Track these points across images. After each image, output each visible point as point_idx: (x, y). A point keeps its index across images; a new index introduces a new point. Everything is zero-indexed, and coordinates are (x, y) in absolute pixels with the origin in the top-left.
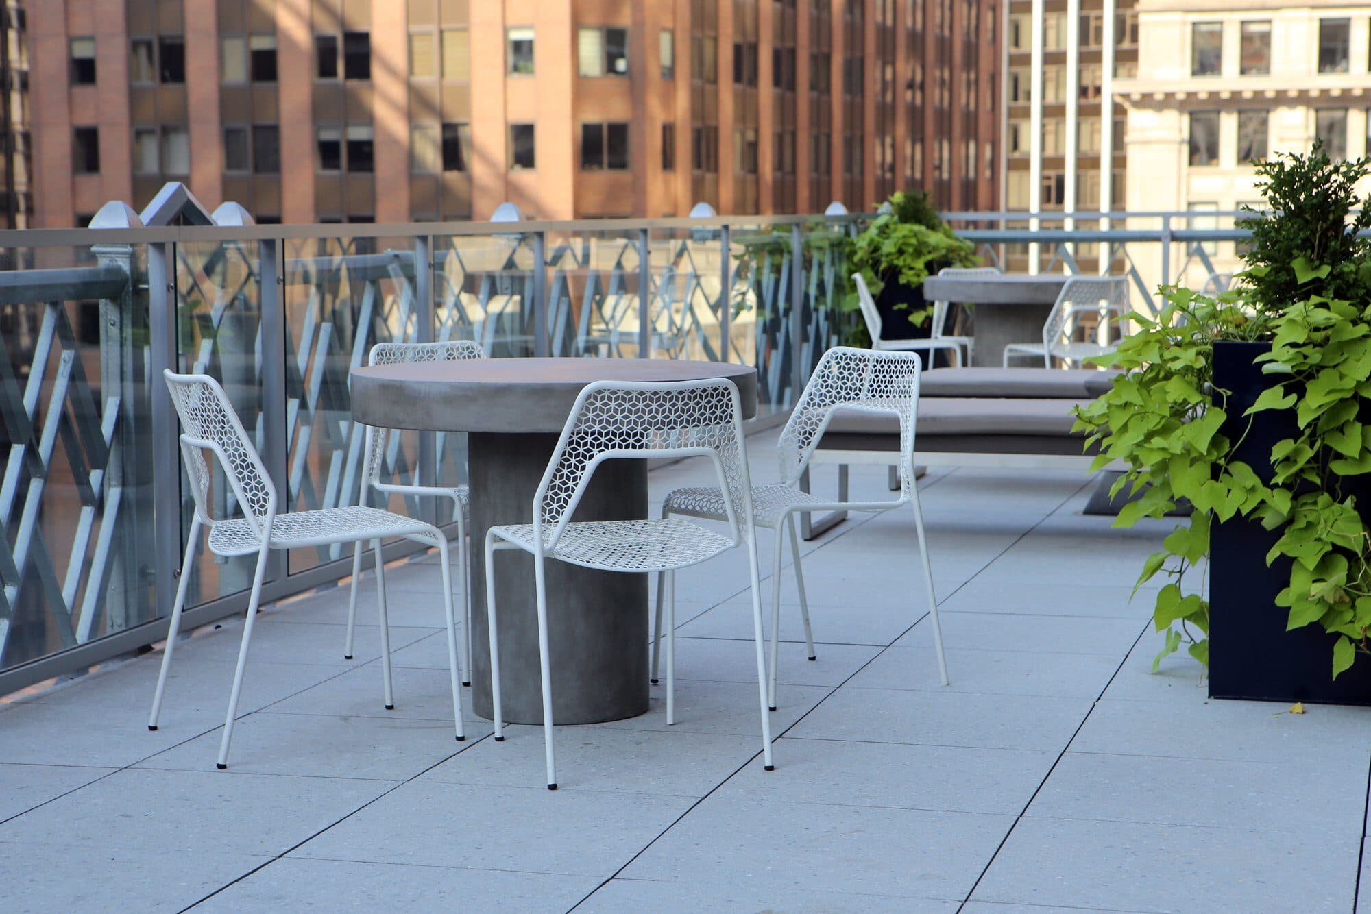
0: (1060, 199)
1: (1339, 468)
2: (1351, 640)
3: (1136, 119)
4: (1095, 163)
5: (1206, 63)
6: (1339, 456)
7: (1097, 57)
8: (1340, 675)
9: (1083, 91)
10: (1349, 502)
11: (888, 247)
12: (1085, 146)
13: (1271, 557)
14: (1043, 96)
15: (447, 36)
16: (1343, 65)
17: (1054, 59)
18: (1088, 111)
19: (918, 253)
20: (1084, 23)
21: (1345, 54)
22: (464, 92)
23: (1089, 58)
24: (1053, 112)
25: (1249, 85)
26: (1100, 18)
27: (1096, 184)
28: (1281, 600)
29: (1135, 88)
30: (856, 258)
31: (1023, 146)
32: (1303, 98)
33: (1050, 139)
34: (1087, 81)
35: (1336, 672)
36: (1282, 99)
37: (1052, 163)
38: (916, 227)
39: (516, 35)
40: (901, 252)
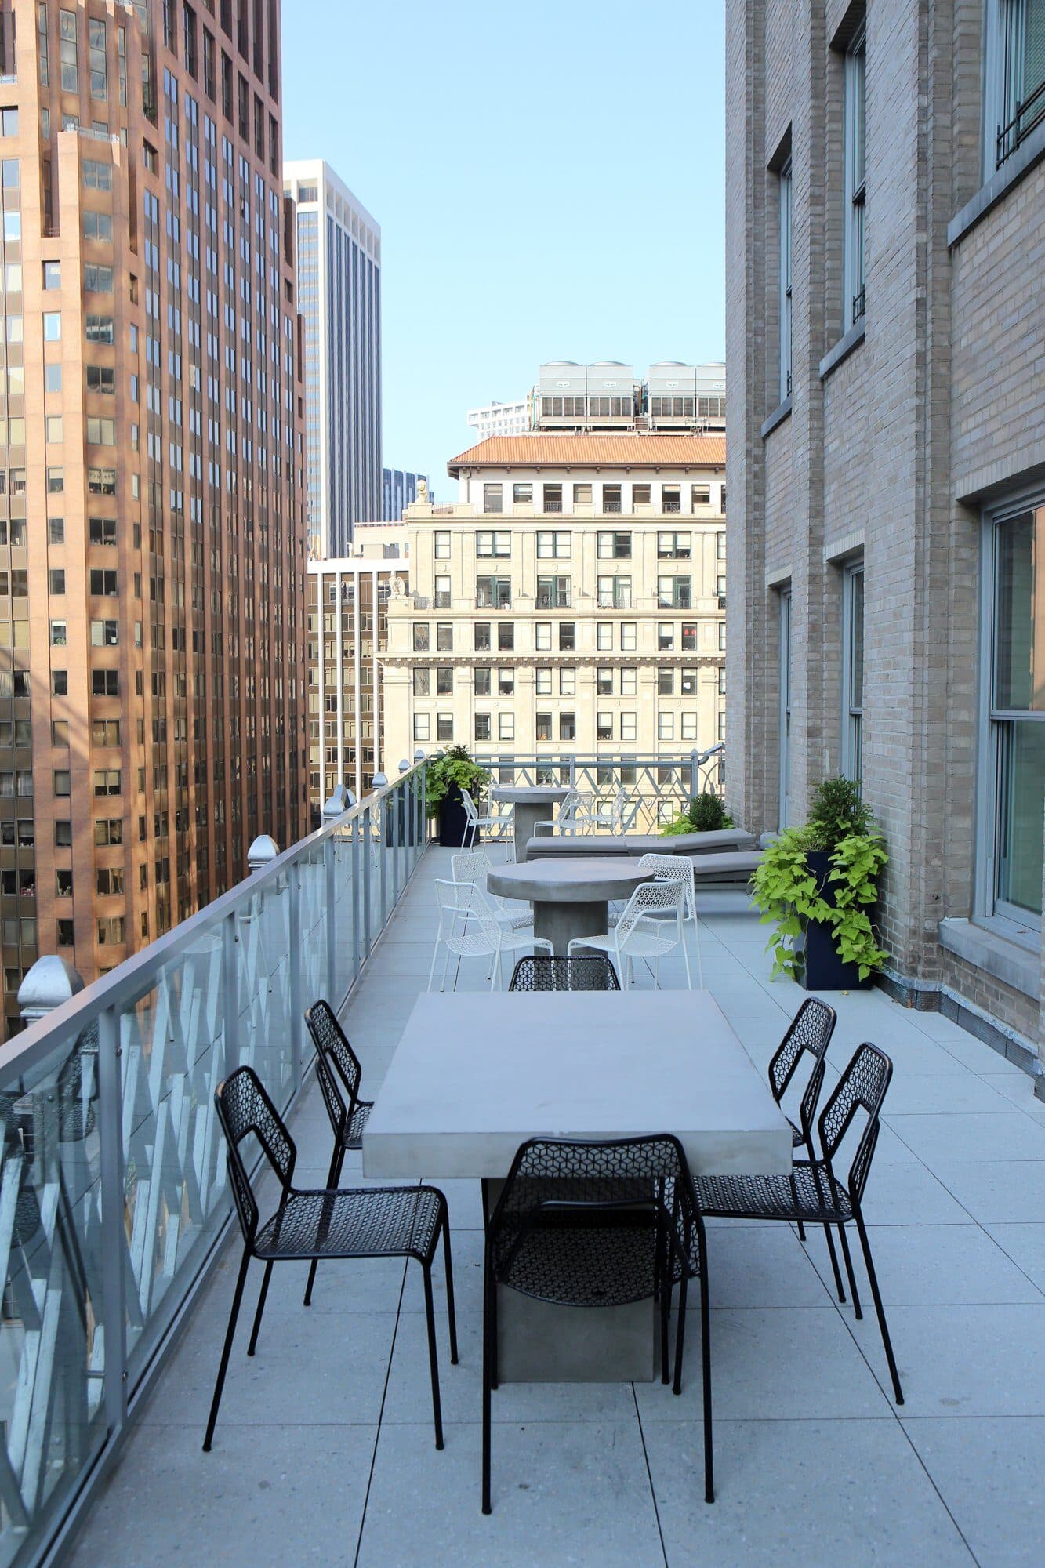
0: (334, 708)
1: (862, 901)
2: (867, 966)
3: (388, 671)
4: (352, 690)
5: (420, 643)
6: (862, 896)
7: (352, 636)
8: (863, 980)
9: (344, 653)
10: (863, 913)
11: (450, 771)
12: (346, 681)
13: (834, 935)
14: (324, 656)
15: (16, 623)
16: (487, 647)
17: (329, 636)
18: (347, 663)
19: (466, 775)
20: (344, 618)
21: (488, 642)
22: (28, 653)
23: (347, 636)
24: (329, 664)
25: (444, 654)
26: (353, 616)
27: (352, 701)
28: (839, 951)
29: (386, 655)
30: (436, 777)
31: (315, 681)
32: (468, 662)
33: (328, 677)
34: (346, 648)
35: (860, 980)
36: (459, 662)
37: (329, 690)
38: (464, 762)
39: (55, 624)
40: (457, 774)
